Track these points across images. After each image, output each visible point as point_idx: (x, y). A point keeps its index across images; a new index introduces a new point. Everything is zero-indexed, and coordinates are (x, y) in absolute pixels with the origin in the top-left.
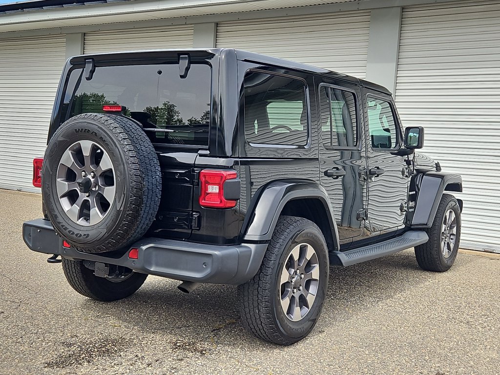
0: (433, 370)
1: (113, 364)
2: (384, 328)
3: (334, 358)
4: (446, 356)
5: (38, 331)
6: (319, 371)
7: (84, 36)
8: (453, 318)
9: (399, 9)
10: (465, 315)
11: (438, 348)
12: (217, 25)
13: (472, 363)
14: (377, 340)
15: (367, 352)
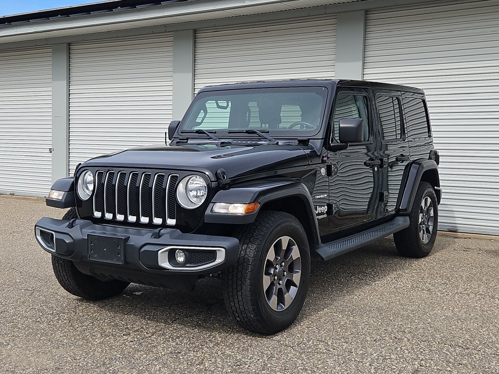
0: (396, 327)
1: (122, 335)
2: (356, 297)
3: (312, 322)
4: (408, 316)
5: (53, 312)
6: (299, 332)
7: (69, 46)
8: (416, 287)
9: (363, 12)
10: (427, 284)
11: (402, 311)
12: (195, 31)
13: (429, 320)
14: (350, 307)
15: (340, 316)
